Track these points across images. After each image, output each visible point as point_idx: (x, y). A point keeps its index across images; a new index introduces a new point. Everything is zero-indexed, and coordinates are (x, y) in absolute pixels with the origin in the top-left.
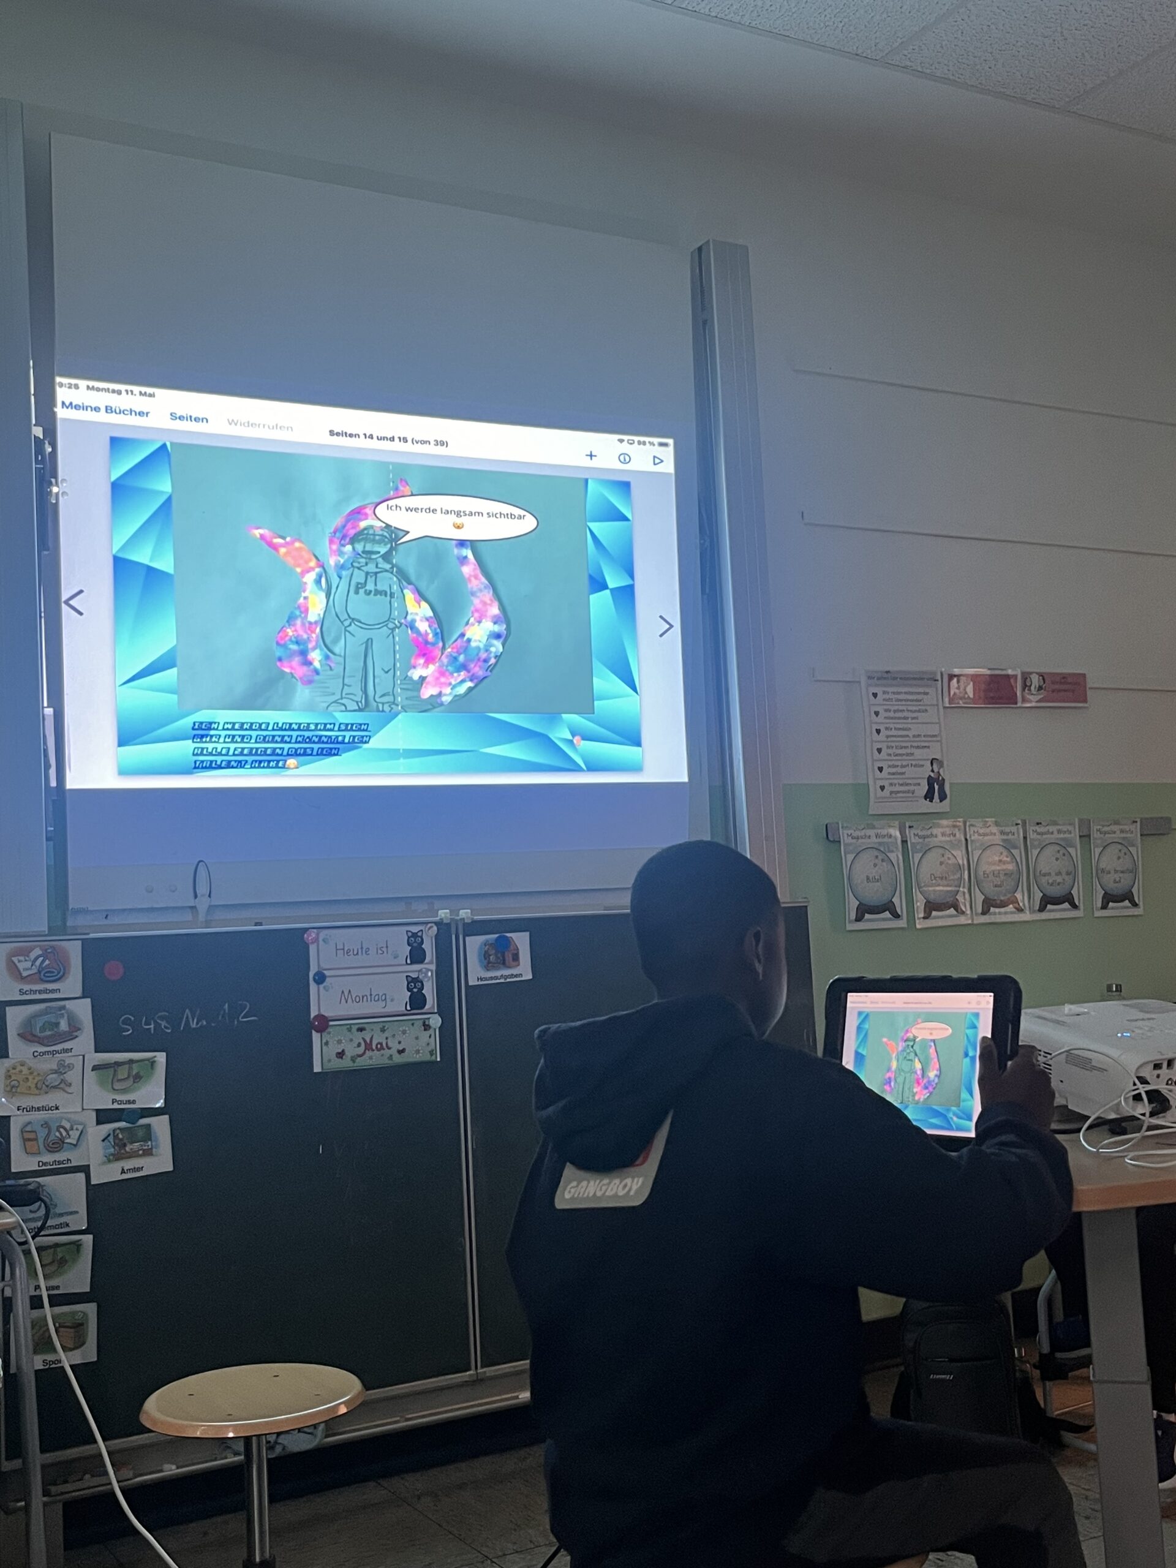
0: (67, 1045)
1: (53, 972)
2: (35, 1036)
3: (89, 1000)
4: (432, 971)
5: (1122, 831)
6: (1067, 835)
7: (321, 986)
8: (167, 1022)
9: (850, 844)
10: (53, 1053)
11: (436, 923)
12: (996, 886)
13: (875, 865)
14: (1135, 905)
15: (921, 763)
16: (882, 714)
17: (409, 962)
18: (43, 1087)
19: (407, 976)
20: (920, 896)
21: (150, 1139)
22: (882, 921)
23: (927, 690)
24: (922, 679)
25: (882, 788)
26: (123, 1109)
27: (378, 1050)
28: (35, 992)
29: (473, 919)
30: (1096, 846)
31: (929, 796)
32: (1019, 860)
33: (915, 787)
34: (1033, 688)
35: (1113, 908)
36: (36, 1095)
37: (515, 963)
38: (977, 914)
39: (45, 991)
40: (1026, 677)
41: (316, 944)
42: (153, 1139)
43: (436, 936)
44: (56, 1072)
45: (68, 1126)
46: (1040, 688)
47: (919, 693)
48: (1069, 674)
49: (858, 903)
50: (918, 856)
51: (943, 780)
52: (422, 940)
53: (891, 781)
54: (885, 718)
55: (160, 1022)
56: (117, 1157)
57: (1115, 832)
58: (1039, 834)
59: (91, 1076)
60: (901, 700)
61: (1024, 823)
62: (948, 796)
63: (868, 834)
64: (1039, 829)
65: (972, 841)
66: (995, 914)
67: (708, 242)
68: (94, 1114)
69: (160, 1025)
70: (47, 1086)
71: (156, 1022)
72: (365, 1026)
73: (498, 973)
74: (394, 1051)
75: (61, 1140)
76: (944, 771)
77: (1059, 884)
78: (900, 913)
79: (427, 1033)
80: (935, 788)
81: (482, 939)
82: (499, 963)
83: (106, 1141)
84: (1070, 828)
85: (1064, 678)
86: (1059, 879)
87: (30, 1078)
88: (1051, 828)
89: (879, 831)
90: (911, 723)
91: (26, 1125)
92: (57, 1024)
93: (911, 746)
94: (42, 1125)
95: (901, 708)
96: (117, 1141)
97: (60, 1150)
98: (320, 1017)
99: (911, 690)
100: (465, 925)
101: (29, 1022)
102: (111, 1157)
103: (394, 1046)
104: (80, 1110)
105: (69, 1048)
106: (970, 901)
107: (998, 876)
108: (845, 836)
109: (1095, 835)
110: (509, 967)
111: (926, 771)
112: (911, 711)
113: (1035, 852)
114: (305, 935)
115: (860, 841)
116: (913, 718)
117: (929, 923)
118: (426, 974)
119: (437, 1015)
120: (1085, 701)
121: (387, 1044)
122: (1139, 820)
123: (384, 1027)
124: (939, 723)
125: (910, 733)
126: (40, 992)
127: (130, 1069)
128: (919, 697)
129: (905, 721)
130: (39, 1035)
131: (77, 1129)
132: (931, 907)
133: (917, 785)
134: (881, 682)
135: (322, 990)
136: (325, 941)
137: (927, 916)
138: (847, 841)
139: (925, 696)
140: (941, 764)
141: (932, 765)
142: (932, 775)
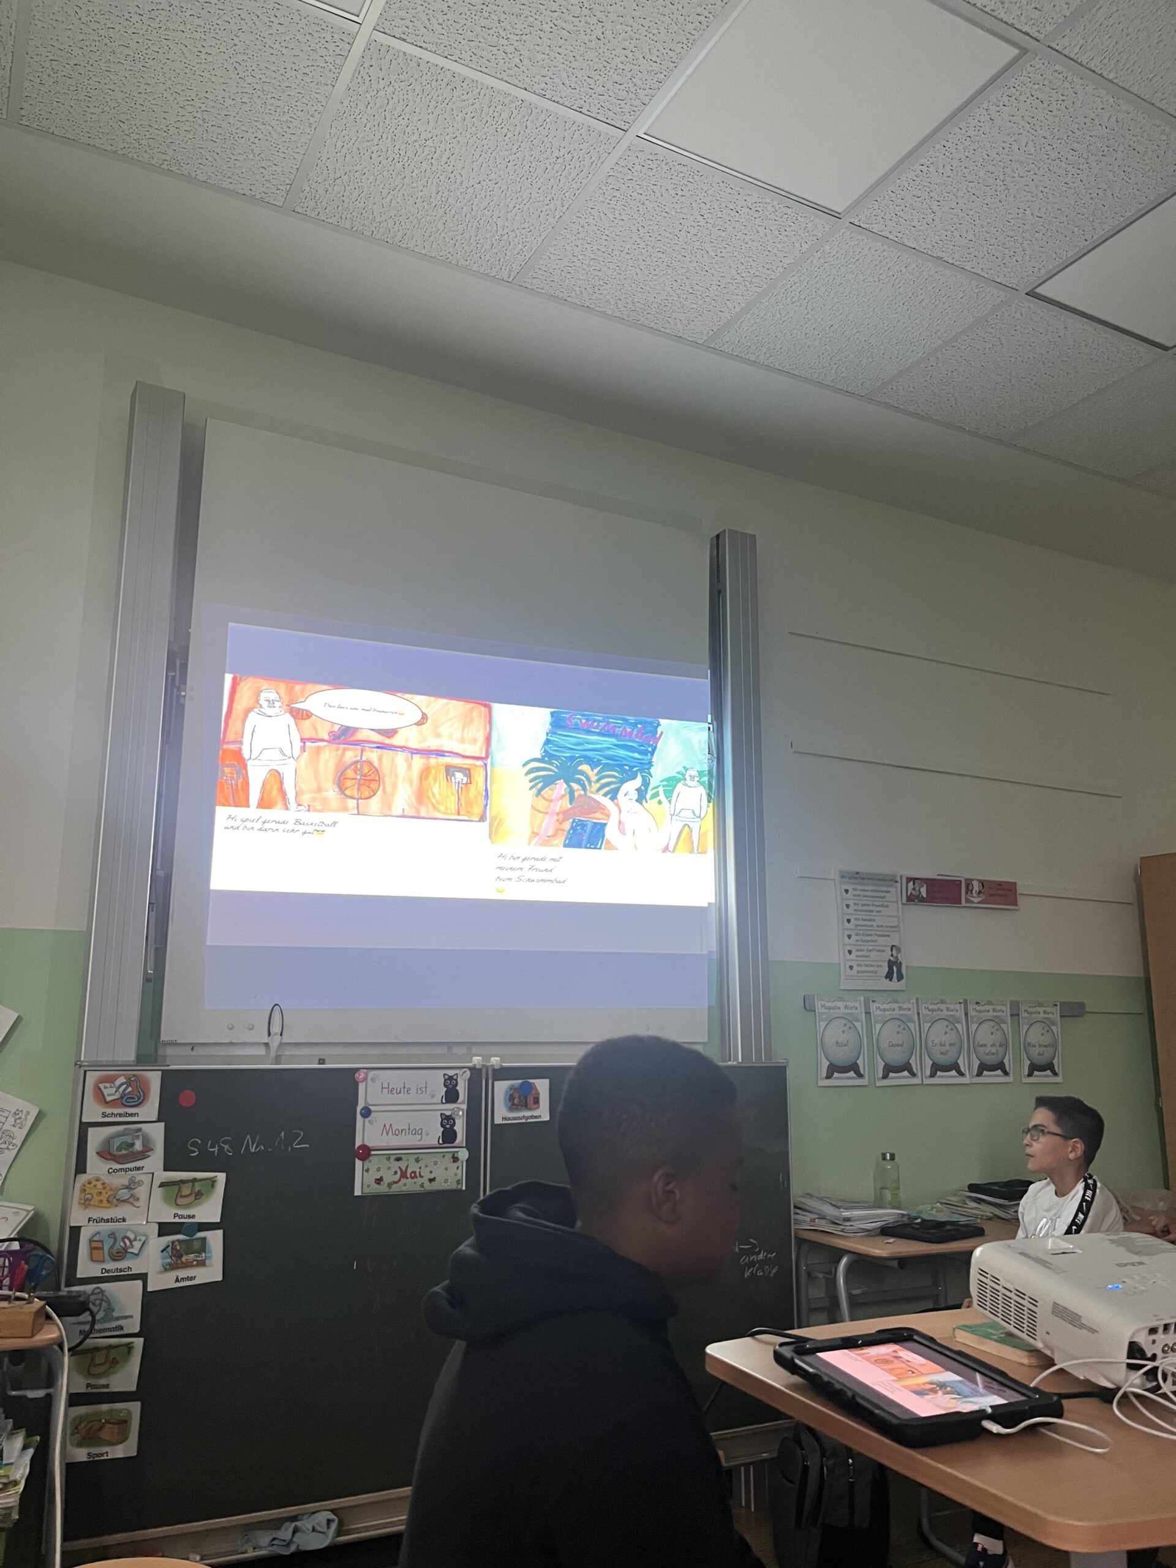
0: (139, 1164)
1: (135, 1097)
2: (111, 1154)
3: (162, 1124)
4: (463, 1110)
5: (1045, 1012)
6: (1000, 1014)
7: (367, 1120)
8: (230, 1147)
9: (824, 1013)
10: (126, 1170)
11: (470, 1068)
12: (942, 1054)
13: (843, 1032)
14: (1055, 1074)
15: (884, 948)
16: (852, 907)
17: (444, 1101)
18: (114, 1200)
20: (879, 1057)
21: (205, 1252)
22: (848, 1079)
23: (889, 889)
24: (884, 880)
25: (851, 968)
26: (184, 1223)
27: (412, 1178)
28: (116, 1115)
29: (502, 1065)
30: (1023, 1024)
31: (889, 976)
32: (961, 1032)
33: (878, 969)
34: (974, 891)
35: (1036, 1076)
36: (106, 1207)
37: (537, 1105)
38: (926, 1078)
39: (126, 1115)
40: (969, 882)
41: (364, 1083)
42: (207, 1251)
43: (469, 1080)
44: (127, 1187)
45: (132, 1237)
46: (980, 892)
47: (882, 892)
48: (1005, 882)
49: (828, 1063)
50: (878, 1026)
51: (901, 963)
52: (457, 1082)
53: (859, 962)
54: (855, 910)
55: (222, 1145)
56: (172, 1267)
57: (1039, 1013)
58: (977, 1011)
59: (158, 1193)
60: (867, 896)
61: (965, 1002)
62: (905, 977)
63: (838, 1006)
64: (979, 1008)
65: (923, 1015)
66: (939, 1077)
67: (724, 531)
68: (157, 1226)
69: (224, 1148)
70: (118, 1200)
71: (220, 1146)
72: (403, 1156)
73: (520, 1114)
74: (425, 1180)
75: (124, 1249)
76: (901, 956)
77: (993, 1054)
78: (862, 1072)
79: (456, 1165)
80: (894, 969)
81: (508, 1084)
82: (522, 1106)
83: (165, 1252)
84: (1003, 1008)
85: (999, 885)
86: (994, 1050)
87: (104, 1192)
88: (987, 1007)
89: (847, 1003)
90: (876, 916)
91: (95, 1235)
92: (132, 1145)
93: (876, 935)
94: (109, 1235)
95: (867, 902)
96: (174, 1252)
97: (122, 1259)
98: (363, 1147)
99: (877, 889)
100: (494, 1070)
101: (108, 1141)
102: (168, 1267)
103: (427, 1176)
104: (144, 1223)
105: (141, 1166)
106: (922, 1064)
107: (944, 1045)
108: (818, 1004)
109: (1023, 1015)
110: (530, 1109)
111: (887, 956)
112: (875, 906)
113: (974, 1026)
114: (356, 1075)
115: (832, 1011)
116: (877, 912)
117: (886, 1082)
118: (458, 1113)
119: (465, 1149)
120: (1015, 903)
121: (420, 1172)
122: (1058, 1004)
123: (418, 1158)
124: (898, 917)
125: (875, 924)
126: (120, 1115)
127: (193, 1186)
128: (882, 895)
129: (871, 914)
130: (115, 1152)
131: (140, 1240)
132: (889, 1070)
133: (878, 966)
134: (853, 881)
135: (367, 1123)
136: (373, 1080)
137: (885, 1077)
138: (820, 1011)
139: (887, 895)
140: (899, 950)
141: (892, 951)
142: (892, 959)
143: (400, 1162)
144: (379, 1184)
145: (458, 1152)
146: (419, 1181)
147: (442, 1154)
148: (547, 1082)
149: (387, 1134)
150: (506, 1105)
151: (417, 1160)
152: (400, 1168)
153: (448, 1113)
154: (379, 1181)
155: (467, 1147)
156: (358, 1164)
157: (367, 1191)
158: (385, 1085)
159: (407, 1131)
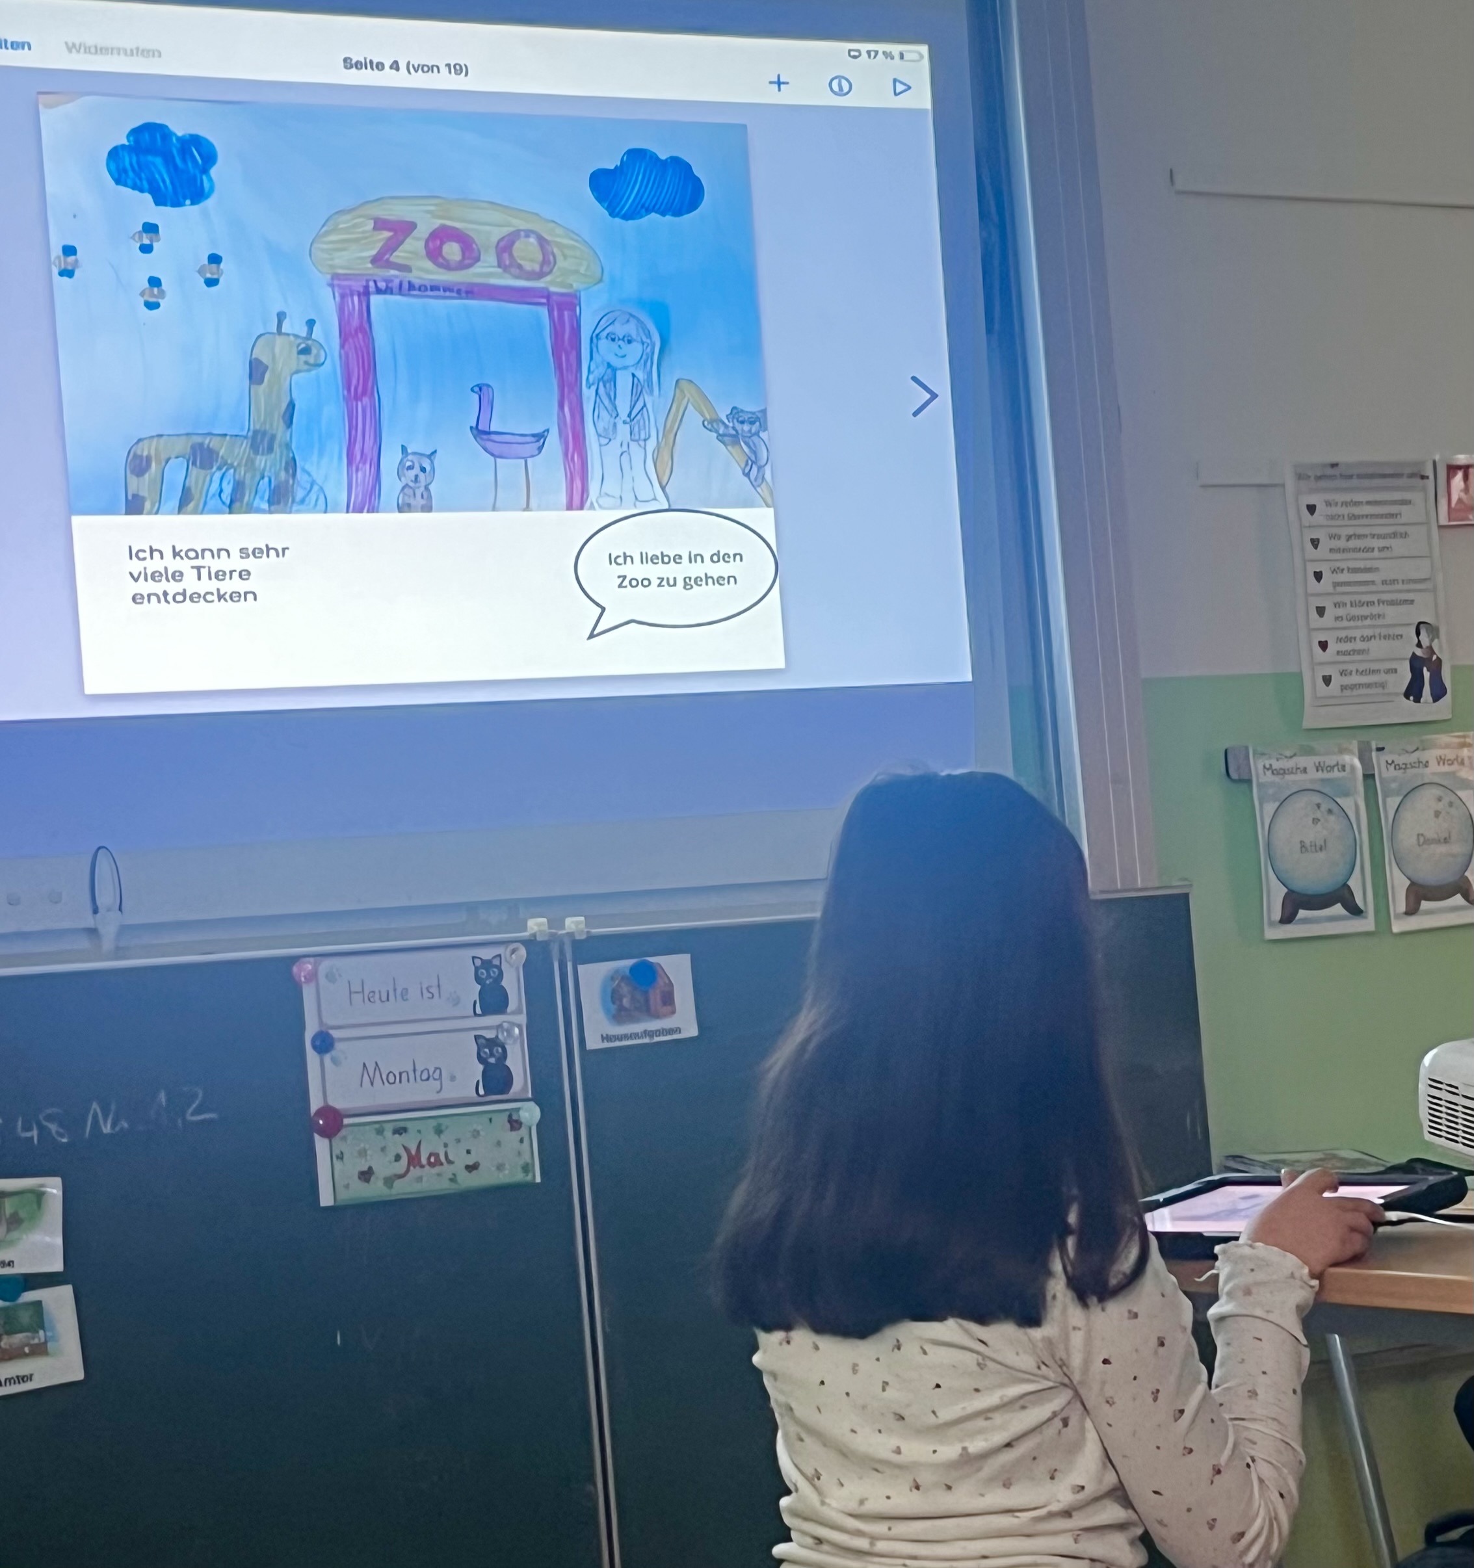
4: (520, 1027)
7: (327, 1058)
9: (1271, 784)
11: (525, 942)
13: (1316, 821)
15: (1398, 631)
16: (1325, 544)
17: (479, 1011)
19: (475, 1036)
20: (1397, 872)
21: (43, 1327)
22: (1328, 921)
23: (1407, 496)
24: (1396, 476)
25: (1327, 680)
29: (588, 932)
31: (1414, 691)
33: (1390, 678)
37: (668, 1008)
41: (313, 985)
42: (47, 1327)
43: (525, 966)
47: (1393, 503)
49: (1286, 890)
50: (1393, 802)
51: (1439, 660)
52: (501, 974)
53: (1344, 667)
54: (1331, 550)
60: (1360, 517)
62: (1449, 691)
63: (1301, 766)
72: (408, 1125)
76: (1441, 647)
78: (1361, 905)
79: (515, 1135)
80: (1424, 675)
81: (605, 968)
89: (1322, 758)
90: (1379, 559)
93: (1378, 601)
95: (1360, 531)
99: (1378, 497)
103: (461, 1160)
108: (1257, 766)
110: (657, 1016)
111: (1409, 648)
112: (1378, 536)
114: (295, 969)
115: (1289, 777)
116: (1382, 549)
117: (1413, 923)
118: (511, 1033)
119: (532, 1104)
123: (439, 1125)
124: (1430, 557)
125: (1376, 578)
127: (1, 1206)
128: (1393, 509)
129: (1366, 555)
132: (1419, 893)
133: (1388, 671)
134: (1323, 484)
135: (329, 1065)
136: (331, 977)
137: (1412, 910)
138: (1263, 779)
139: (1404, 508)
140: (1434, 631)
141: (1418, 634)
142: (1419, 652)
143: (404, 1134)
144: (367, 1181)
145: (518, 1110)
146: (447, 1170)
147: (489, 1116)
148: (686, 958)
149: (372, 1084)
150: (607, 1011)
151: (439, 1131)
152: (406, 1148)
153: (490, 1035)
154: (366, 1175)
155: (536, 1099)
156: (321, 1145)
157: (345, 1196)
158: (356, 987)
159: (411, 1074)
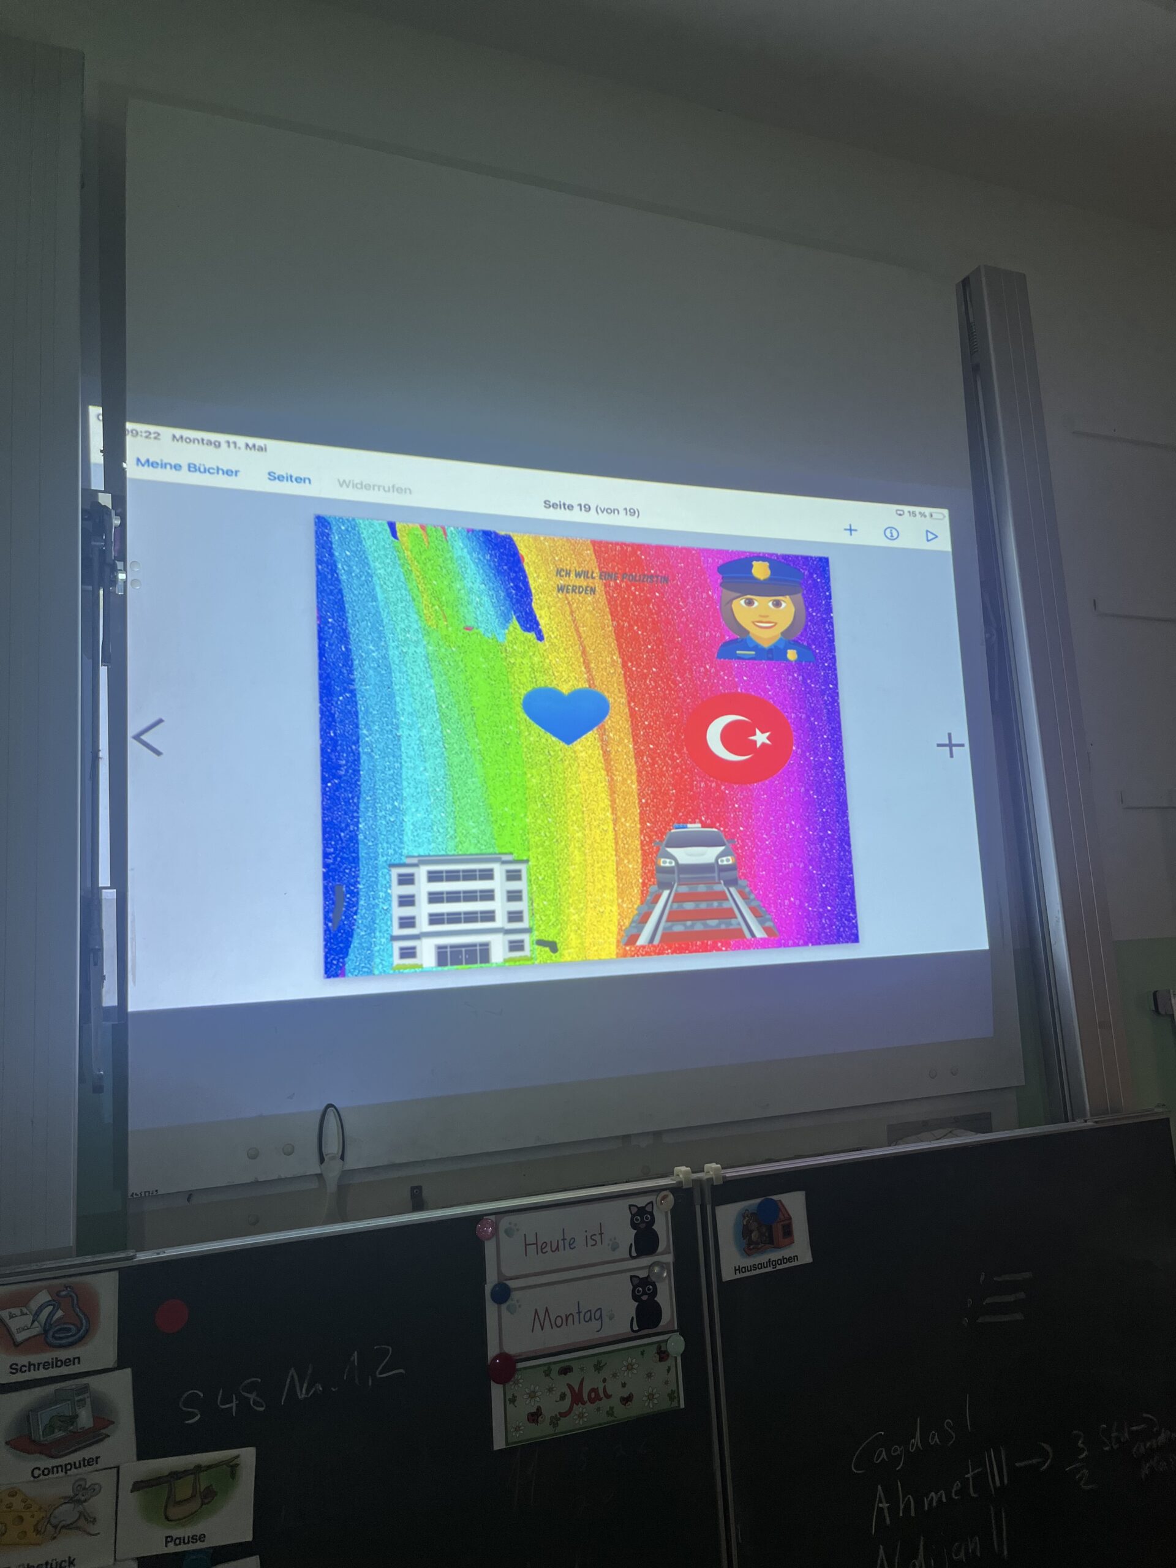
0: (88, 1453)
1: (69, 1330)
2: (34, 1441)
3: (129, 1371)
4: (668, 1265)
7: (504, 1306)
8: (258, 1395)
10: (67, 1468)
11: (672, 1190)
17: (634, 1254)
26: (183, 1553)
27: (592, 1401)
28: (38, 1366)
29: (723, 1177)
39: (56, 1363)
41: (495, 1238)
43: (673, 1209)
52: (653, 1217)
55: (246, 1395)
59: (130, 1502)
69: (248, 1400)
71: (240, 1398)
72: (572, 1363)
73: (763, 1259)
74: (615, 1402)
79: (665, 1363)
81: (738, 1208)
82: (763, 1246)
87: (27, 1515)
92: (72, 1419)
98: (503, 1358)
100: (713, 1187)
101: (26, 1418)
103: (618, 1393)
105: (92, 1457)
110: (780, 1247)
118: (660, 1273)
119: (677, 1335)
121: (604, 1389)
123: (601, 1361)
126: (45, 1366)
127: (196, 1479)
135: (505, 1313)
143: (569, 1374)
144: (535, 1422)
145: (666, 1341)
146: (605, 1404)
147: (641, 1349)
148: (802, 1195)
149: (542, 1328)
150: (739, 1245)
151: (599, 1368)
152: (570, 1387)
154: (535, 1417)
155: (682, 1331)
156: (496, 1388)
157: (515, 1437)
158: (532, 1237)
159: (576, 1316)
